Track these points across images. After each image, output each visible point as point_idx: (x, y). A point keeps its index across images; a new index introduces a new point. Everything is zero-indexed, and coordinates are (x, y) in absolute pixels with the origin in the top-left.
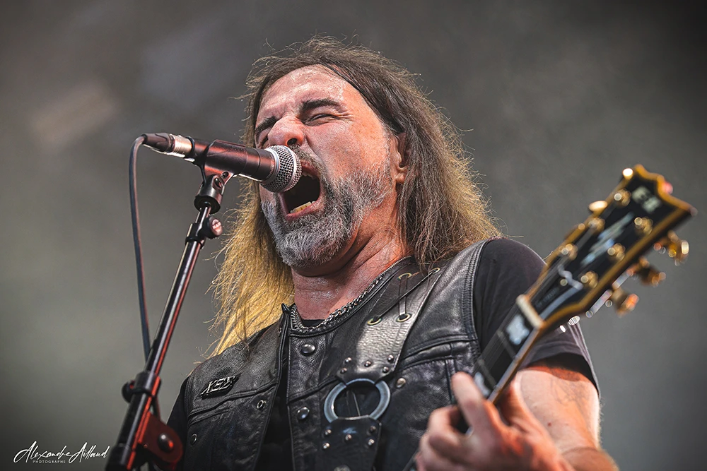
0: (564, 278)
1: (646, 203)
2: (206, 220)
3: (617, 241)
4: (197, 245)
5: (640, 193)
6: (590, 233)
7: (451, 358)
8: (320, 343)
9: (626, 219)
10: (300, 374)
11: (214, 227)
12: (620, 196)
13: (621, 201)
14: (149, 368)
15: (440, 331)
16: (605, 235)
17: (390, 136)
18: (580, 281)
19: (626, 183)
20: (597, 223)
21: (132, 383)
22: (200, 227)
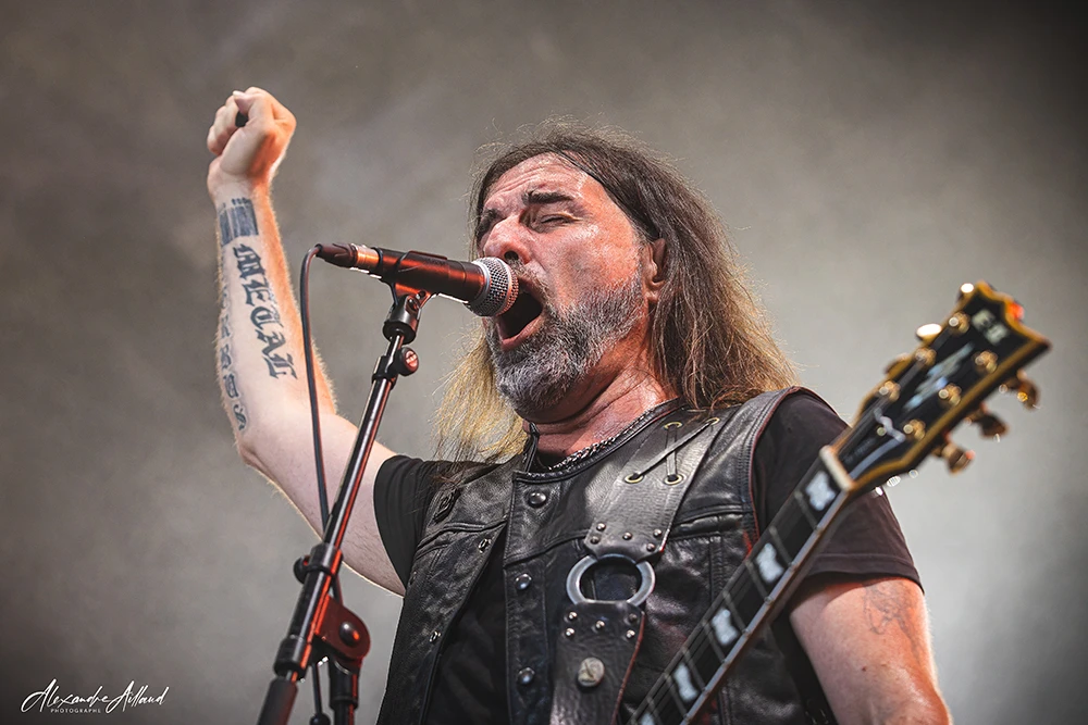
0: (882, 426)
1: (990, 331)
2: (399, 351)
3: (952, 380)
4: (387, 384)
5: (981, 318)
6: (918, 367)
7: (717, 535)
8: (553, 492)
9: (964, 352)
10: (523, 529)
11: (408, 361)
12: (957, 321)
13: (957, 327)
14: (327, 540)
15: (707, 498)
16: (935, 371)
17: (642, 243)
18: (902, 432)
19: (965, 302)
20: (927, 355)
21: (307, 559)
22: (391, 361)
